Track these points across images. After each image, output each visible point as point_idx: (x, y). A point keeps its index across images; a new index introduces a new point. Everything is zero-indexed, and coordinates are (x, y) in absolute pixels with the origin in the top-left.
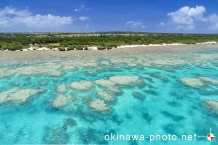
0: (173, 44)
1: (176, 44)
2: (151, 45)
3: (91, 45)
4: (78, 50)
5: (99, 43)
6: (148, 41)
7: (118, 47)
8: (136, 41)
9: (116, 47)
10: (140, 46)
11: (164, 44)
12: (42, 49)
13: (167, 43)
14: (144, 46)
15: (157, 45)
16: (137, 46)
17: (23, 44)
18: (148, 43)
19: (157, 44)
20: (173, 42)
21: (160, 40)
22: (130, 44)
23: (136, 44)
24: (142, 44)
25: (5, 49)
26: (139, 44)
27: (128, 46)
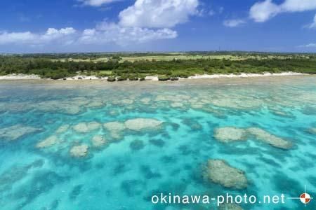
0: (284, 74)
1: (290, 73)
2: (243, 75)
3: (152, 74)
4: (132, 80)
5: (165, 71)
7: (190, 78)
8: (222, 68)
9: (186, 77)
10: (226, 76)
11: (267, 74)
12: (88, 78)
14: (232, 76)
15: (254, 75)
17: (69, 71)
18: (238, 72)
19: (254, 72)
20: (284, 71)
22: (211, 73)
23: (220, 73)
24: (230, 72)
25: (48, 77)
26: (225, 73)
27: (206, 76)
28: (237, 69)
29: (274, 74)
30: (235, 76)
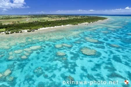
0: (67, 25)
2: (56, 27)
6: (54, 25)
7: (38, 29)
8: (48, 25)
9: (37, 30)
10: (50, 28)
11: (63, 26)
13: (64, 25)
14: (52, 27)
16: (49, 28)
18: (54, 26)
19: (59, 26)
20: (67, 24)
21: (61, 24)
22: (45, 27)
23: (48, 27)
26: (50, 27)
27: (44, 28)
28: (53, 25)
29: (65, 26)
30: (53, 27)
